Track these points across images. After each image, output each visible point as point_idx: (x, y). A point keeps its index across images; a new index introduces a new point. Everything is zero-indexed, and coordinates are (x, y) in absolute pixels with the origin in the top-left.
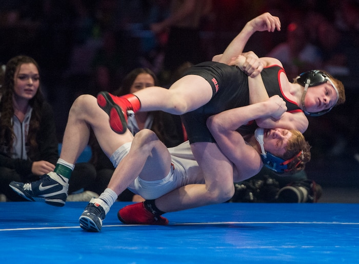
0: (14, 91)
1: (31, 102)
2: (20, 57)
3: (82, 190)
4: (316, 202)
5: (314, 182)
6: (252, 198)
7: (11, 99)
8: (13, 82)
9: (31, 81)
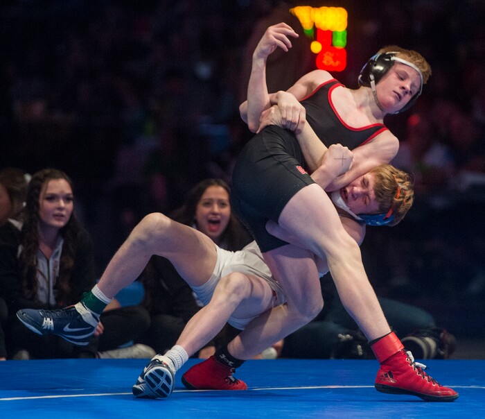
0: (38, 216)
1: (62, 231)
2: (47, 171)
3: (131, 343)
4: (448, 358)
5: (445, 331)
6: (361, 353)
7: (36, 228)
8: (38, 205)
9: (62, 204)
